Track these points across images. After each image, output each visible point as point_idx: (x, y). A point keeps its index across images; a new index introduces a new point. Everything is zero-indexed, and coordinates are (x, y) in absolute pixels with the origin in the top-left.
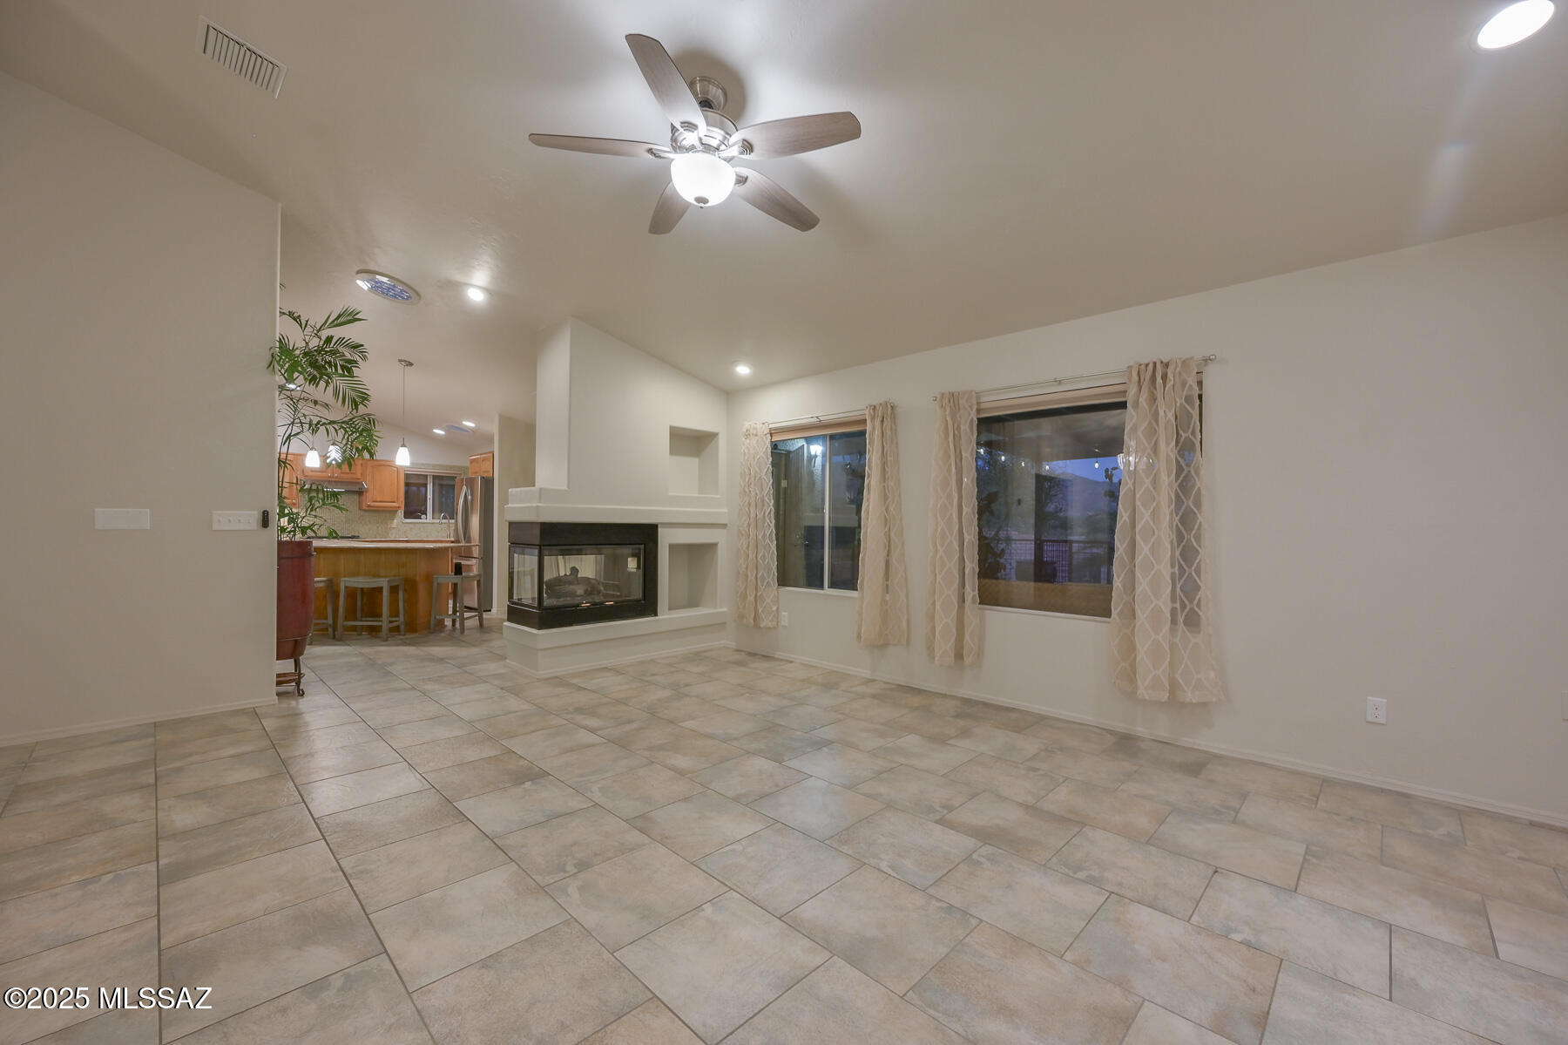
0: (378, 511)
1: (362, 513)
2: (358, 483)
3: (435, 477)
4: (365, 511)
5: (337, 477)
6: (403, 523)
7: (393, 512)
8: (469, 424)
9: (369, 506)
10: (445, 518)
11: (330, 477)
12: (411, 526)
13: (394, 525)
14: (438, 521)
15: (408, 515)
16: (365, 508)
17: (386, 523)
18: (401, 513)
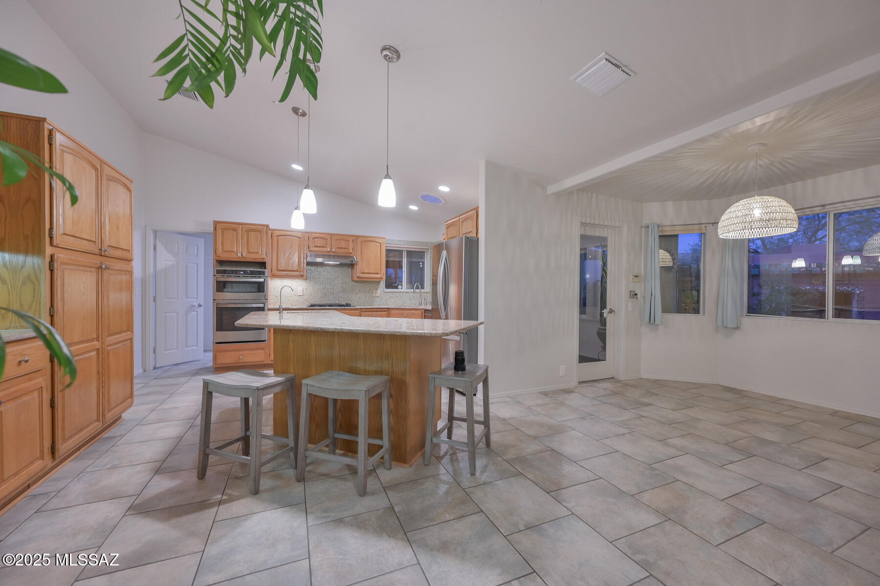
0: (365, 282)
1: (354, 284)
2: (350, 257)
3: (408, 251)
4: (356, 281)
5: (334, 252)
6: (385, 292)
7: (378, 283)
8: (444, 189)
9: (358, 277)
10: (417, 288)
11: (329, 252)
12: (391, 294)
13: (378, 294)
14: (412, 290)
15: (387, 286)
16: (356, 279)
17: (372, 293)
18: (383, 284)
